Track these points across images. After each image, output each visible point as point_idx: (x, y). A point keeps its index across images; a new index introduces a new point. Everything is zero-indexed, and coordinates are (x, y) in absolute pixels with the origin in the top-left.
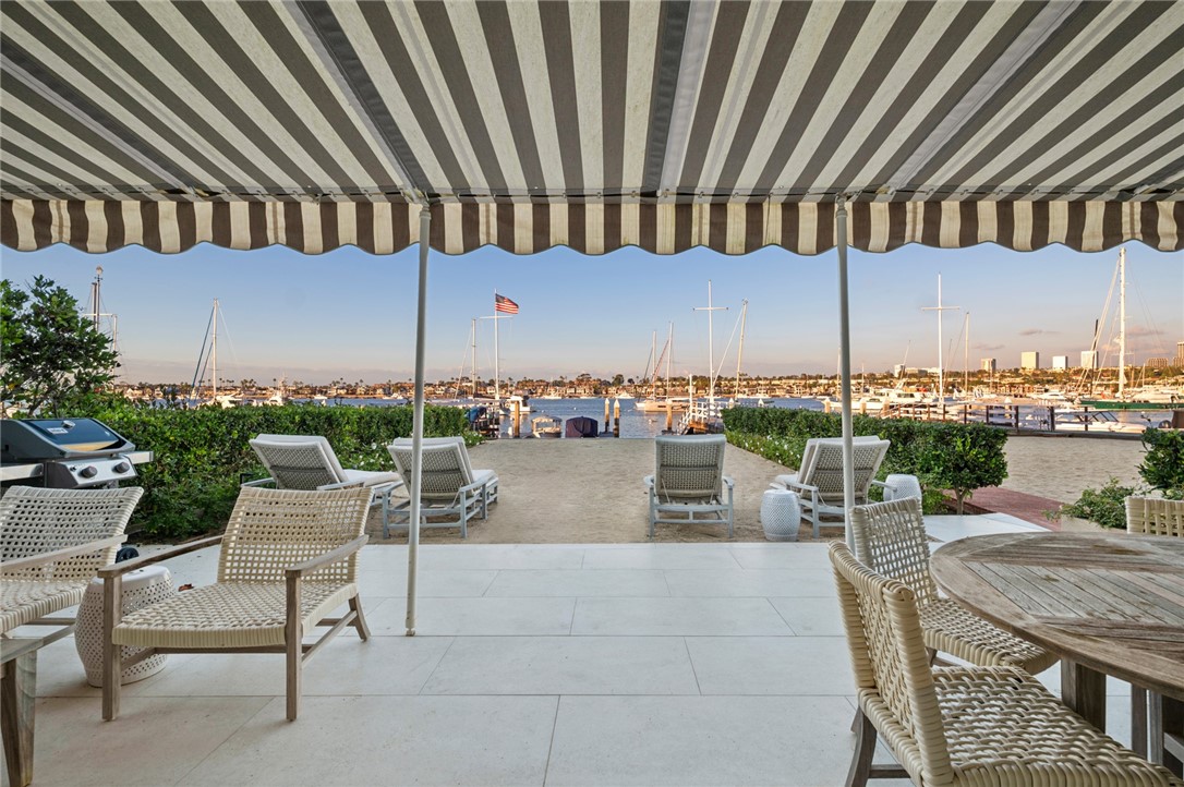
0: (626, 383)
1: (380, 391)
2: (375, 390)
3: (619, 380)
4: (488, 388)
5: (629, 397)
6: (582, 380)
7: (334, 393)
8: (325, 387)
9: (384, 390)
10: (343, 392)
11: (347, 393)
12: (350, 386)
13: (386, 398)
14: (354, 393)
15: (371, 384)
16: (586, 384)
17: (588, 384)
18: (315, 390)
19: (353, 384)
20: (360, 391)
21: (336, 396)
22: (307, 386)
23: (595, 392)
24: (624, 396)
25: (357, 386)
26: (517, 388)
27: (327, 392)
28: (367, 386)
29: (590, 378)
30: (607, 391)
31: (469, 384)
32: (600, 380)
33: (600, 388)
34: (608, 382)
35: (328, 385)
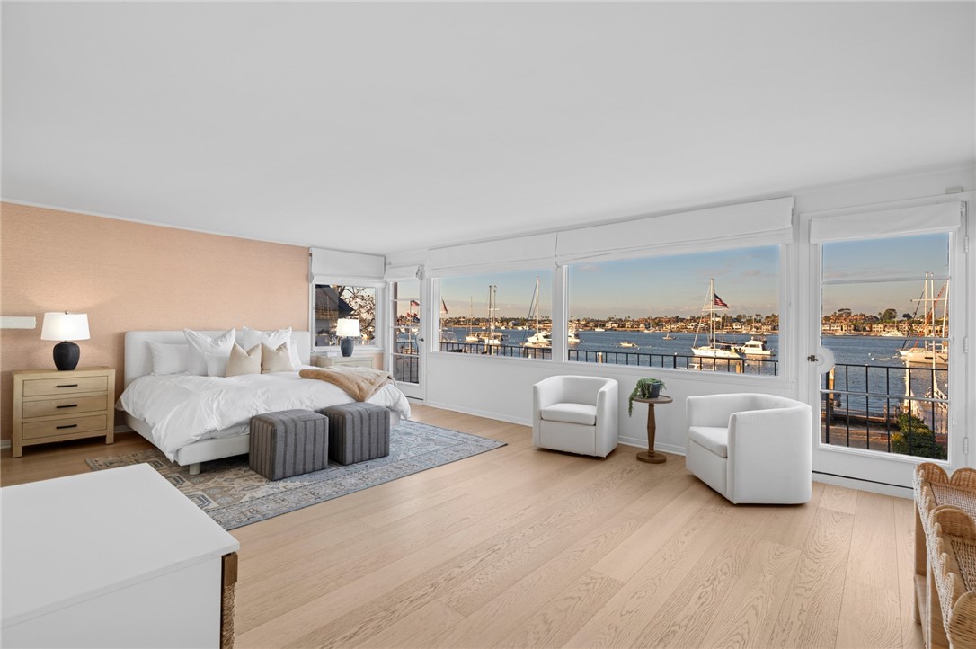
0: (900, 317)
1: (642, 326)
2: (638, 325)
3: (889, 315)
4: (734, 324)
5: (899, 334)
6: (841, 316)
7: (609, 326)
8: (604, 322)
9: (646, 325)
10: (616, 325)
11: (618, 327)
12: (621, 320)
13: (646, 331)
14: (623, 326)
15: (636, 320)
16: (845, 319)
17: (848, 320)
18: (598, 324)
19: (623, 319)
20: (628, 324)
21: (611, 329)
22: (592, 320)
23: (855, 329)
24: (894, 333)
25: (626, 320)
26: (764, 324)
27: (604, 326)
28: (633, 321)
29: (850, 313)
30: (871, 328)
31: (718, 319)
32: (864, 315)
33: (863, 324)
34: (875, 317)
35: (606, 319)
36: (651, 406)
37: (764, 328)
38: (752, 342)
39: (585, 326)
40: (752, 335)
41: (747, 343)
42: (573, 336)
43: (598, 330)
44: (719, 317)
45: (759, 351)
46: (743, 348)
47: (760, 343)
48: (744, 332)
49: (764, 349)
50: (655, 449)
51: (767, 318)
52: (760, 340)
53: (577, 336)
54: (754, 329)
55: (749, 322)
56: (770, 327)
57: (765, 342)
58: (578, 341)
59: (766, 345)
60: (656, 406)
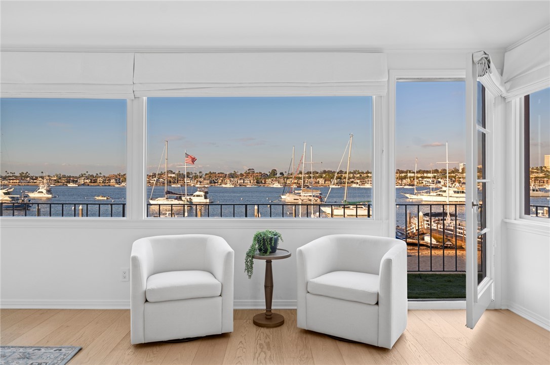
0: (278, 175)
1: (113, 181)
2: (110, 180)
3: (274, 173)
5: (279, 186)
6: (249, 173)
7: (82, 181)
8: (76, 177)
9: (116, 180)
10: (88, 181)
11: (91, 182)
12: (92, 176)
14: (95, 182)
15: (107, 176)
16: (251, 176)
17: (252, 176)
18: (69, 180)
19: (95, 175)
20: (100, 180)
21: (83, 185)
22: (64, 176)
23: (257, 182)
24: (277, 185)
25: (97, 176)
26: (205, 179)
27: (77, 181)
28: (104, 176)
29: (254, 172)
30: (265, 181)
31: (173, 175)
32: (261, 173)
33: (261, 179)
34: (267, 174)
35: (78, 176)
36: (269, 263)
37: (205, 182)
38: (197, 193)
39: (57, 181)
40: (198, 187)
41: (194, 194)
42: (45, 191)
43: (71, 185)
44: (174, 173)
45: (202, 200)
46: (192, 197)
47: (202, 194)
48: (192, 185)
49: (206, 198)
50: (273, 307)
51: (206, 174)
52: (203, 191)
53: (49, 191)
54: (199, 183)
55: (196, 177)
56: (208, 182)
57: (206, 193)
58: (50, 196)
59: (208, 195)
60: (274, 262)
